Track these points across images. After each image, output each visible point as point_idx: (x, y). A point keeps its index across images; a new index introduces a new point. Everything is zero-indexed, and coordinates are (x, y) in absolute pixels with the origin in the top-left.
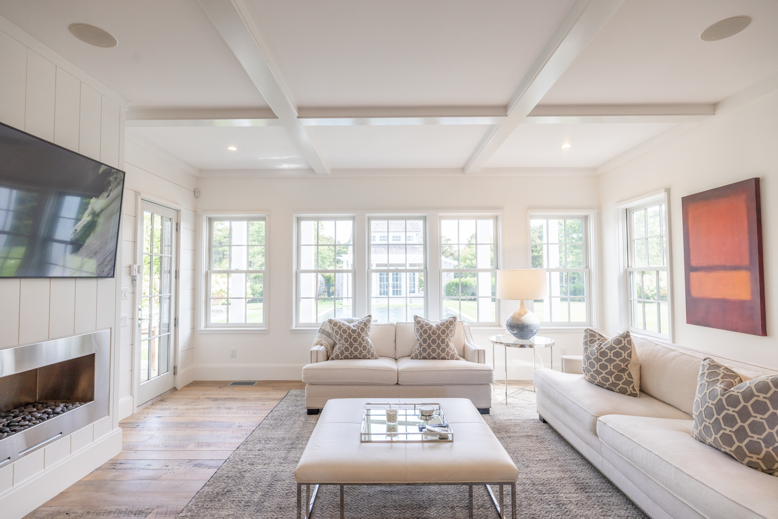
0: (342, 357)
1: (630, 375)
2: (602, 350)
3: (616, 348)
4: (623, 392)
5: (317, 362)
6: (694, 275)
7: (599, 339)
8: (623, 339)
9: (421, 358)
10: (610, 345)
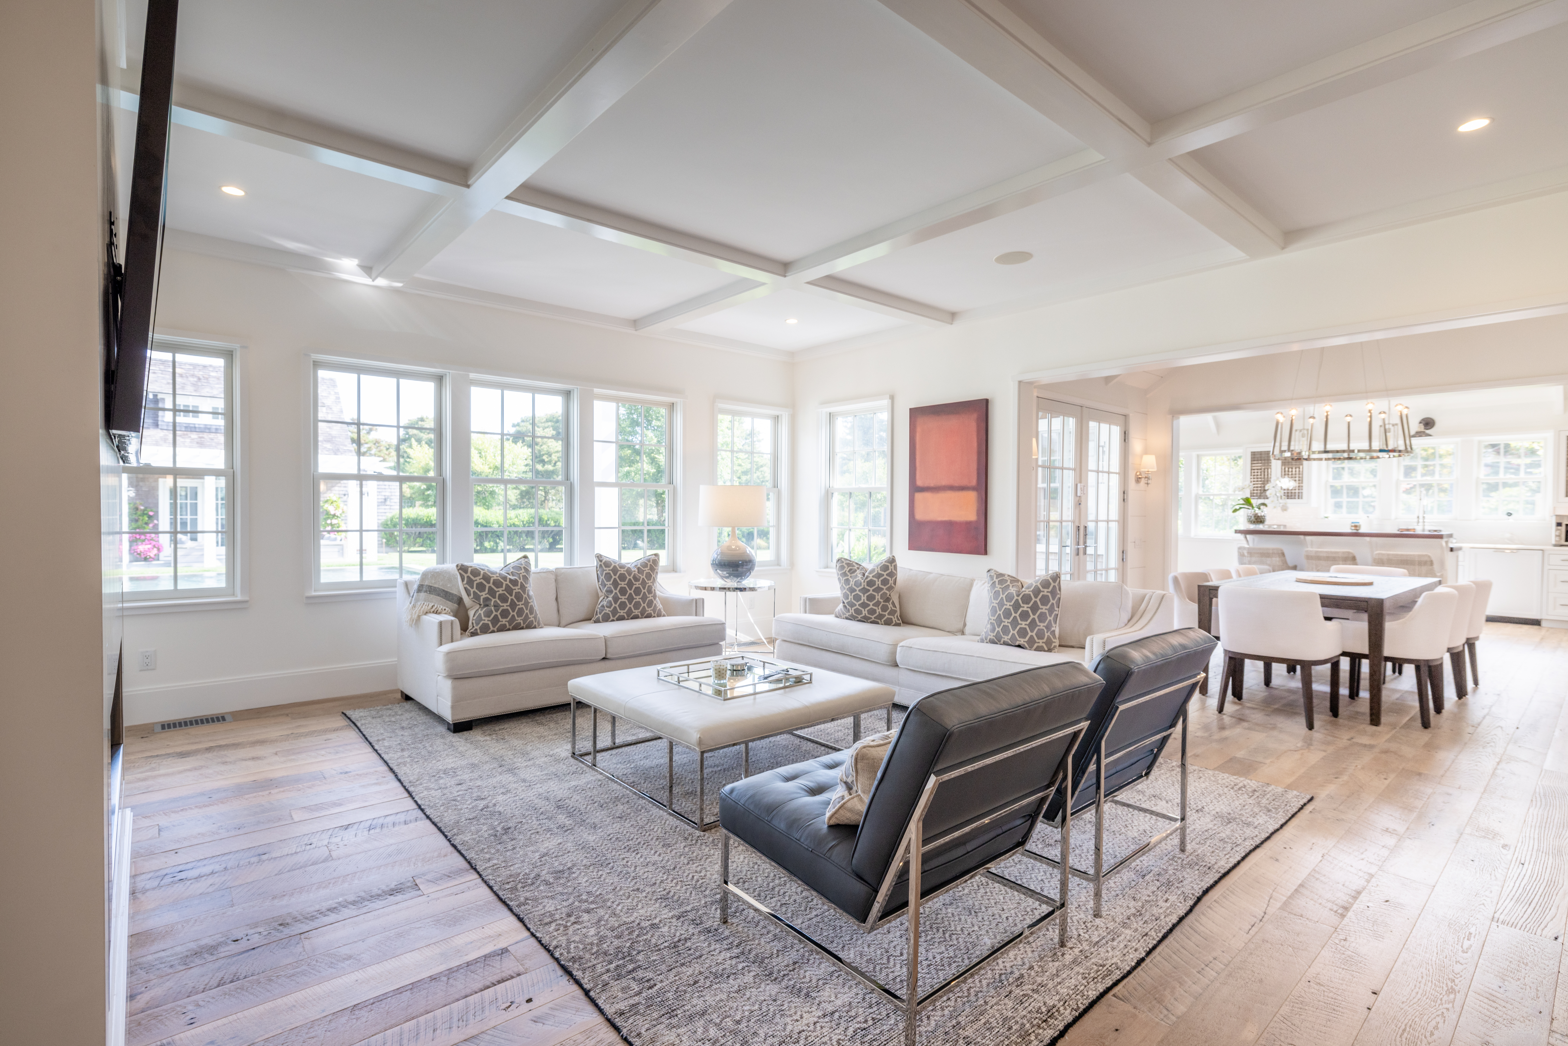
0: (495, 629)
1: (893, 604)
2: (869, 579)
3: (883, 575)
4: (888, 623)
5: (452, 641)
6: (918, 496)
7: (858, 568)
8: (889, 565)
9: (615, 619)
10: (876, 572)
